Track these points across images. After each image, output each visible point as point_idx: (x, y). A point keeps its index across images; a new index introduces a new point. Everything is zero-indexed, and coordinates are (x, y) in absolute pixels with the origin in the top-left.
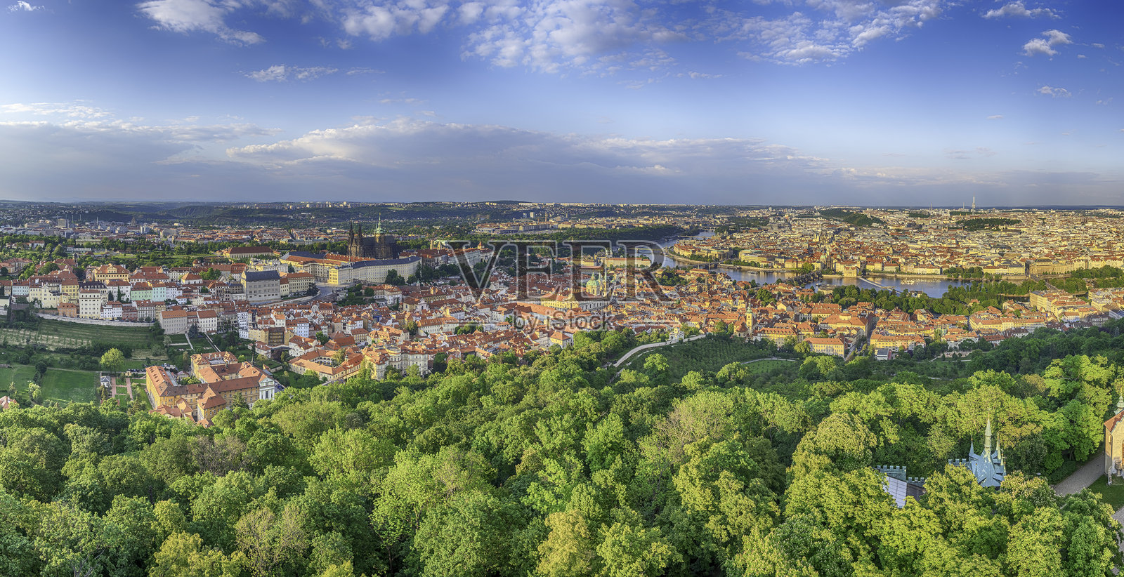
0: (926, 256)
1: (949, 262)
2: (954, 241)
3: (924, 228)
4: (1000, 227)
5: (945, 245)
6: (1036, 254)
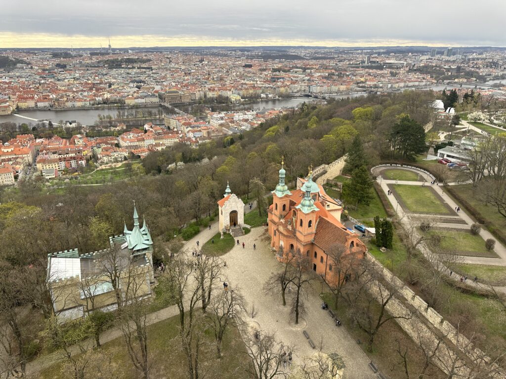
0: (74, 92)
1: (95, 96)
2: (97, 78)
3: (68, 67)
4: (135, 65)
5: (90, 82)
6: (166, 86)
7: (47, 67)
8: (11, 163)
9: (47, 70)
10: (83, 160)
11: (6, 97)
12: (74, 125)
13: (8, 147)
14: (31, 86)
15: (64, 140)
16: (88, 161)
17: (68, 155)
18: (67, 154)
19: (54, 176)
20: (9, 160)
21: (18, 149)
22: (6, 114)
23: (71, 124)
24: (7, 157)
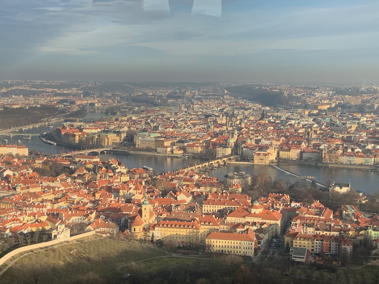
7: (326, 107)
8: (255, 228)
9: (324, 111)
10: (348, 245)
11: (268, 142)
12: (345, 190)
13: (256, 208)
14: (300, 131)
15: (328, 209)
16: (355, 246)
17: (328, 233)
18: (328, 231)
19: (303, 260)
20: (254, 224)
21: (267, 211)
22: (264, 164)
23: (341, 188)
24: (252, 221)
